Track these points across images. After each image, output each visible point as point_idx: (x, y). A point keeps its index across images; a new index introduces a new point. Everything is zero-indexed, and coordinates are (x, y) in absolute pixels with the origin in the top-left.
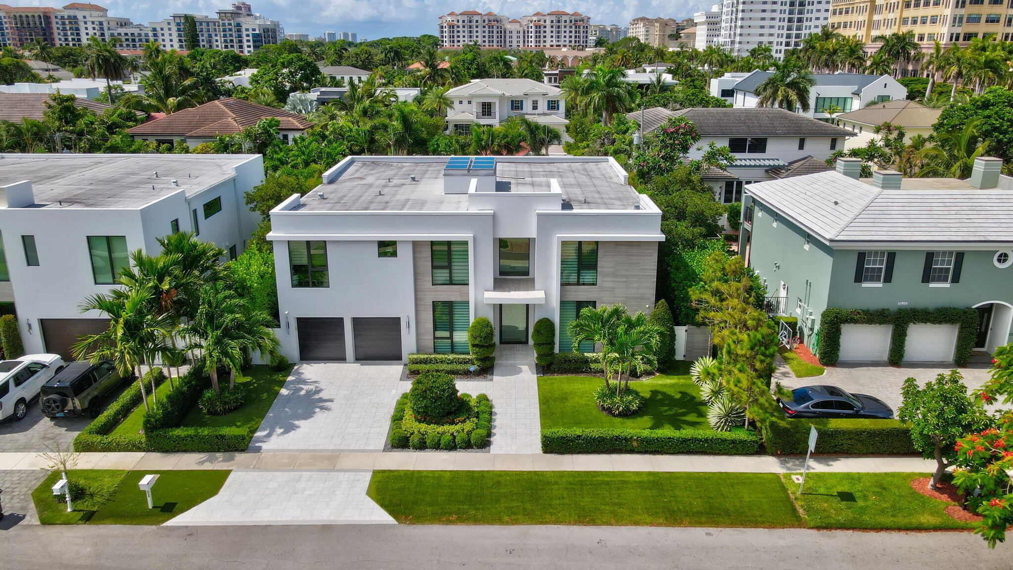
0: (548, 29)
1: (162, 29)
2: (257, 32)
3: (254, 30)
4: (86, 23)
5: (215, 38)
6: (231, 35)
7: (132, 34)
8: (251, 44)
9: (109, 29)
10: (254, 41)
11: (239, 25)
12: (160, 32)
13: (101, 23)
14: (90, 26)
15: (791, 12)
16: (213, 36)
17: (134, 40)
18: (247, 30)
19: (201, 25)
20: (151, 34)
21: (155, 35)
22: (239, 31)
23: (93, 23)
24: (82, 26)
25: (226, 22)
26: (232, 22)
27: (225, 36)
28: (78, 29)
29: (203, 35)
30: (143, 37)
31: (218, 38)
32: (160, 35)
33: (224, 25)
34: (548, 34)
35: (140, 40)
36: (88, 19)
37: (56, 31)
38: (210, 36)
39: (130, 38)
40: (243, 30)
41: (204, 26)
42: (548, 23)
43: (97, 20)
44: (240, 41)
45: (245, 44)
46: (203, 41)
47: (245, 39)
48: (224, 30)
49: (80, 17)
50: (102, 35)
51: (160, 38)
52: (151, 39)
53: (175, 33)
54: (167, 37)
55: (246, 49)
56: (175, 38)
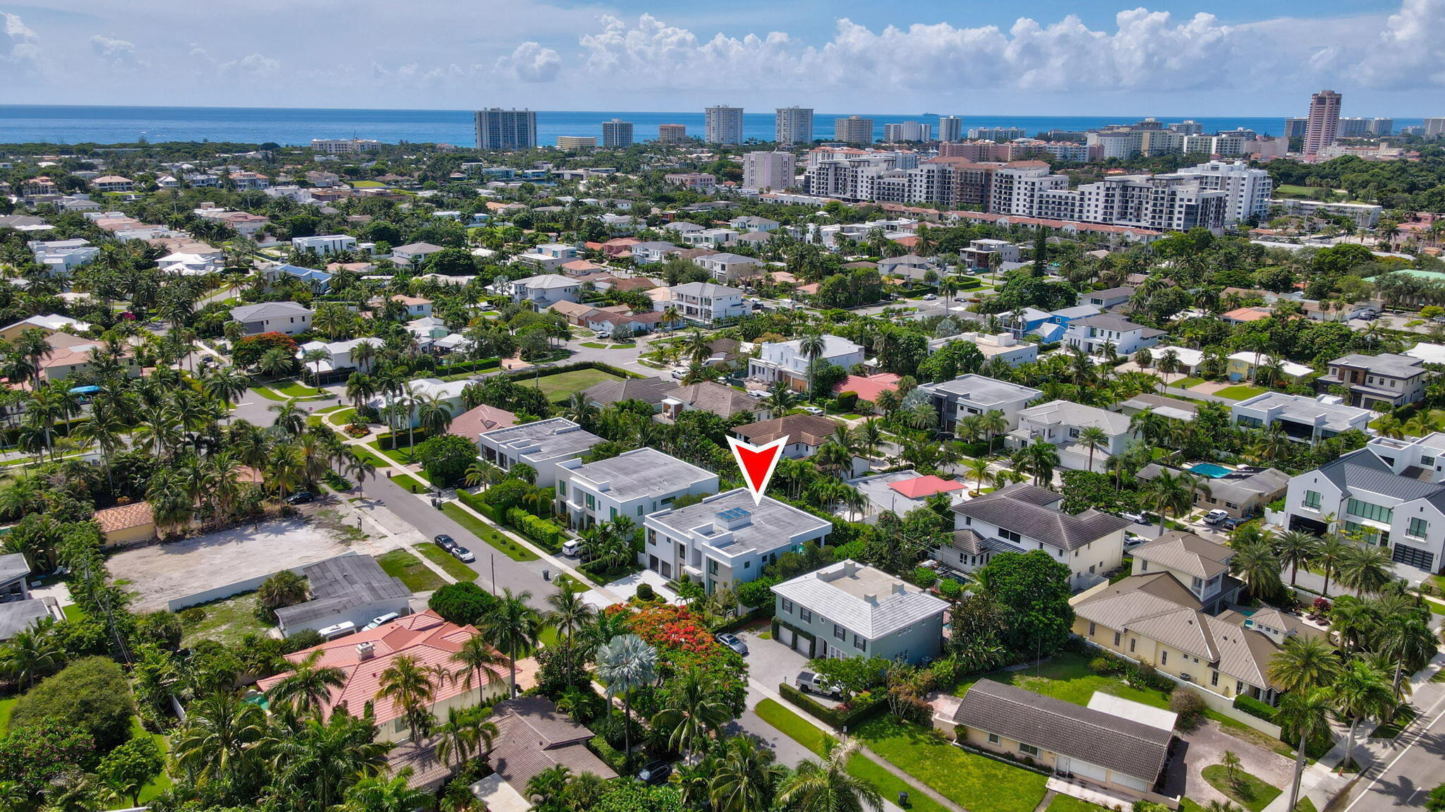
1: (1090, 193)
2: (1193, 203)
3: (1190, 200)
4: (1020, 183)
5: (1145, 205)
6: (1162, 205)
7: (1060, 197)
8: (1182, 216)
9: (1040, 189)
10: (1187, 214)
11: (1174, 193)
12: (1087, 197)
13: (1033, 184)
14: (1023, 186)
16: (1144, 203)
17: (1060, 203)
18: (1182, 200)
19: (1134, 189)
20: (1078, 198)
21: (1082, 199)
22: (1173, 200)
23: (1026, 183)
24: (1016, 185)
25: (1160, 189)
26: (1166, 190)
27: (1155, 205)
28: (1011, 188)
29: (1132, 202)
30: (1070, 201)
31: (1148, 206)
32: (1086, 199)
33: (1157, 192)
35: (1066, 204)
36: (1024, 179)
37: (993, 188)
38: (1140, 203)
39: (1057, 200)
40: (1177, 199)
41: (1136, 192)
43: (1030, 180)
44: (1171, 212)
45: (1176, 215)
46: (1132, 208)
47: (1177, 209)
48: (1156, 199)
49: (1016, 177)
50: (1032, 196)
51: (1087, 202)
52: (1077, 204)
53: (1102, 198)
54: (1093, 203)
55: (1175, 222)
56: (1101, 205)
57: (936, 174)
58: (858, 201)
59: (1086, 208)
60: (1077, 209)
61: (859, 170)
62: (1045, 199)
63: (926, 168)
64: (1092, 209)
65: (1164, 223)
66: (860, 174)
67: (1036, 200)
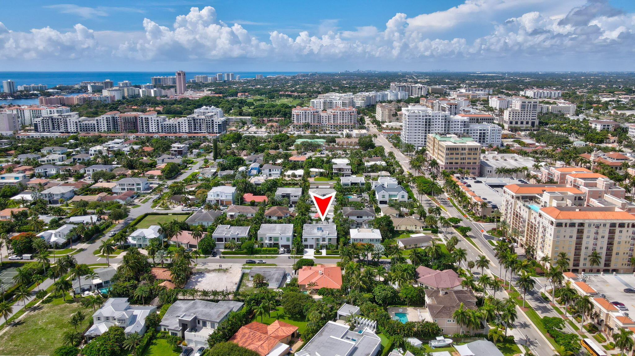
0: (339, 116)
1: (182, 122)
2: (220, 123)
6: (209, 125)
7: (170, 124)
8: (217, 128)
9: (161, 122)
10: (219, 127)
12: (181, 124)
13: (157, 120)
14: (153, 121)
15: (426, 128)
17: (170, 127)
18: (216, 122)
20: (177, 124)
21: (179, 125)
22: (213, 123)
23: (155, 120)
24: (150, 121)
25: (208, 119)
27: (207, 125)
28: (148, 123)
30: (174, 126)
31: (204, 126)
34: (339, 118)
36: (153, 119)
37: (139, 123)
38: (201, 125)
39: (168, 126)
41: (198, 121)
42: (339, 114)
44: (213, 127)
45: (215, 128)
46: (198, 127)
47: (215, 126)
49: (150, 118)
50: (158, 125)
51: (181, 126)
52: (177, 126)
53: (187, 124)
54: (184, 125)
55: (215, 130)
56: (187, 126)
57: (111, 119)
58: (69, 133)
59: (181, 128)
60: (178, 128)
61: (68, 119)
62: (163, 126)
63: (105, 116)
64: (184, 128)
65: (211, 130)
66: (68, 121)
67: (160, 126)
